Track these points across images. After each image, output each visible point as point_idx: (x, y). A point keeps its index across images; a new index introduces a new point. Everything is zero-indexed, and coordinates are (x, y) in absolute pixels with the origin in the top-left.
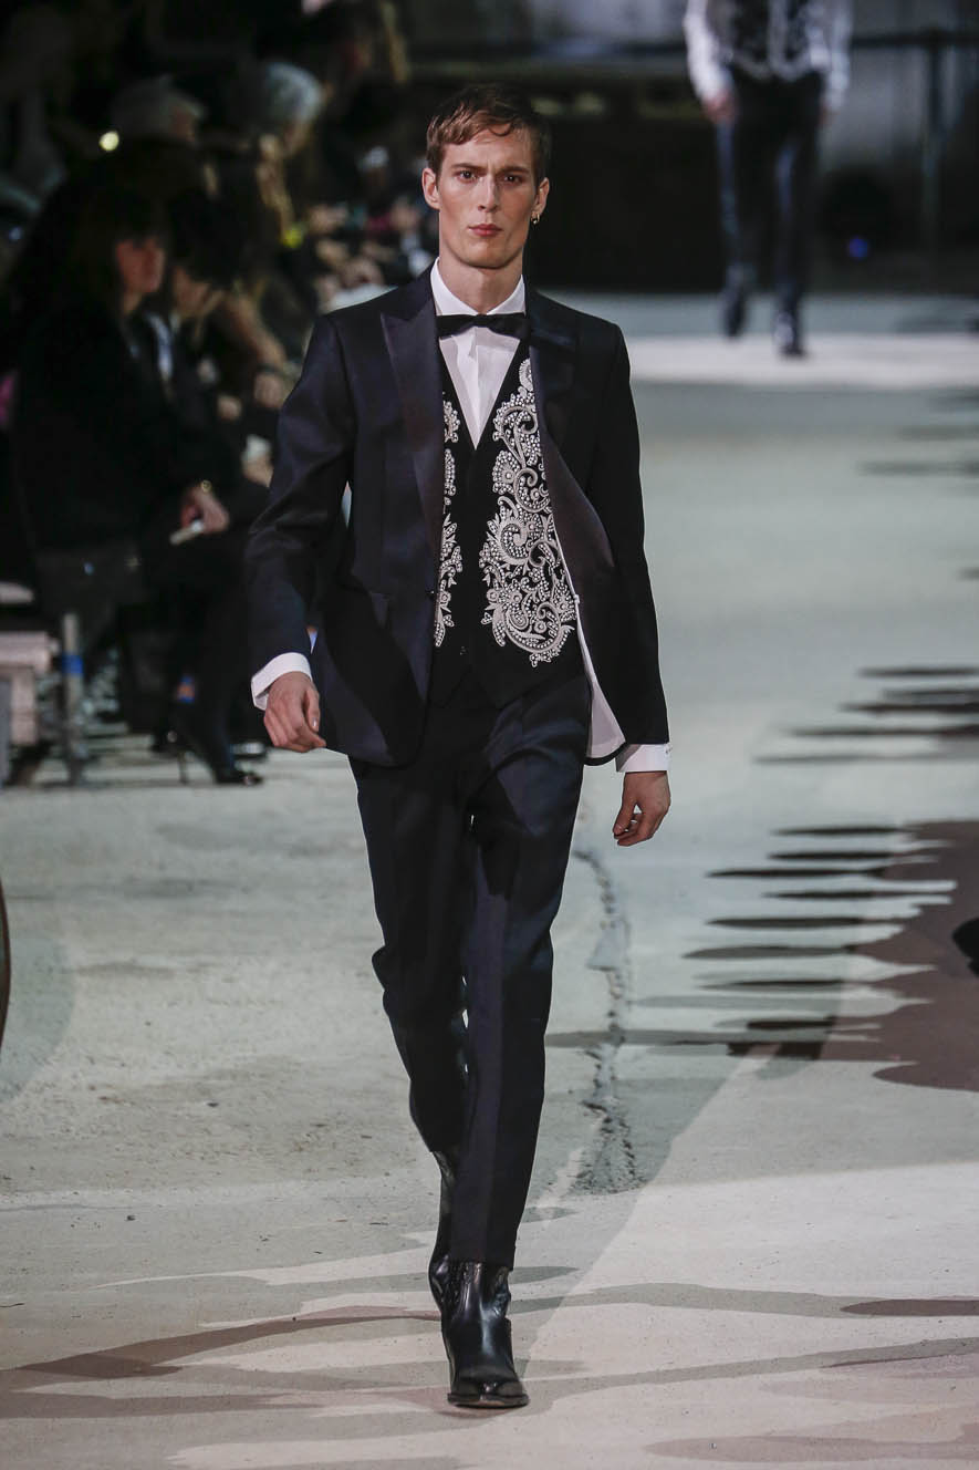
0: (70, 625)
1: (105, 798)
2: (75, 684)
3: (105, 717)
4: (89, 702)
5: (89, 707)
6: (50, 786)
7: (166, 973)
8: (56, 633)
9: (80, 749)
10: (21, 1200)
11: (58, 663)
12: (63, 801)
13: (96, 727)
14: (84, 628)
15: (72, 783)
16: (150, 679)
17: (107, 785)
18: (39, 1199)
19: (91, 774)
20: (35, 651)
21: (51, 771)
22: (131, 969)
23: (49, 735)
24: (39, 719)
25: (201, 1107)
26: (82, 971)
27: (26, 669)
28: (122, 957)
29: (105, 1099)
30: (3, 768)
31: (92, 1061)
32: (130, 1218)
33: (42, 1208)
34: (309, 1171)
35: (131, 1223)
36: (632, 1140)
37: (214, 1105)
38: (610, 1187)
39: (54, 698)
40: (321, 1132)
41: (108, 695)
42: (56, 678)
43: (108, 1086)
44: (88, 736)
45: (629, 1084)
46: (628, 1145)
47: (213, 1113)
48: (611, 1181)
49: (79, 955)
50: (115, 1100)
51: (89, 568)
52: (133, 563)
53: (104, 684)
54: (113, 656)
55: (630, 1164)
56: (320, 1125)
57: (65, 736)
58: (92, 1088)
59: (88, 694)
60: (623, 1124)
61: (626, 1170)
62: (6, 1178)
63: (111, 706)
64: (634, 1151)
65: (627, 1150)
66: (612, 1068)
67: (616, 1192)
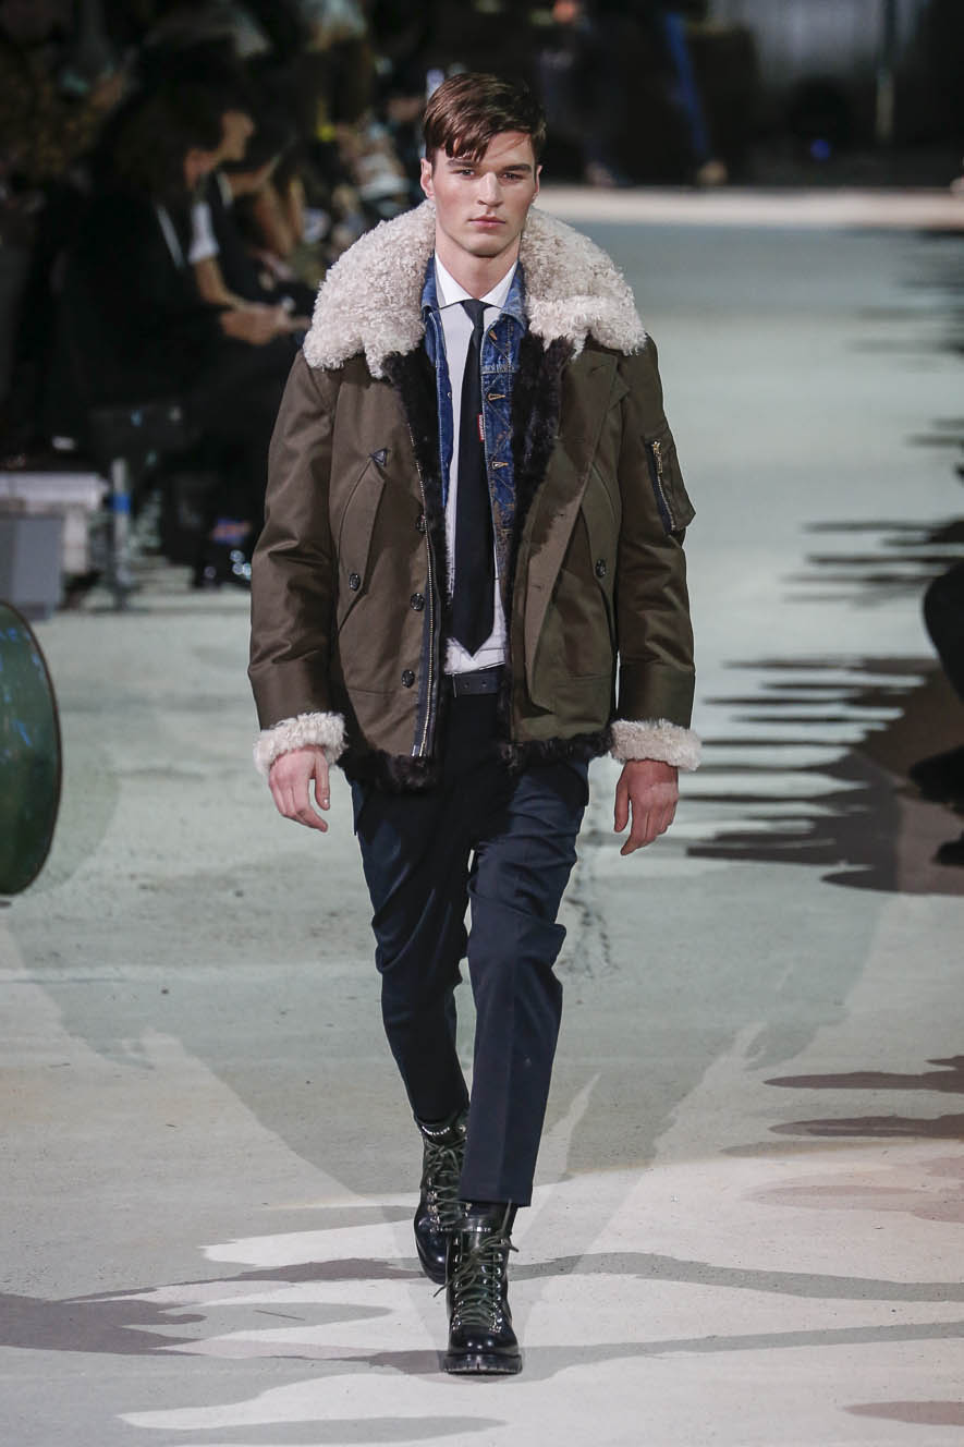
0: (119, 470)
1: (147, 623)
2: (122, 522)
3: (147, 551)
4: (132, 538)
5: (134, 542)
6: (99, 611)
7: (198, 778)
8: (105, 474)
9: (124, 577)
10: (68, 974)
11: (108, 502)
12: (112, 625)
13: (140, 559)
14: (134, 471)
15: (120, 608)
16: (189, 518)
17: (145, 611)
18: (85, 973)
19: (136, 601)
20: (86, 491)
21: (99, 598)
22: (168, 773)
23: (98, 565)
24: (91, 552)
25: (229, 897)
26: (125, 774)
27: (79, 507)
28: (160, 762)
29: (144, 887)
30: (55, 594)
31: (132, 853)
32: (165, 992)
33: (87, 981)
34: (323, 953)
35: (164, 996)
36: (607, 933)
37: (239, 894)
38: (587, 973)
39: (103, 533)
40: (335, 920)
41: (150, 532)
42: (105, 514)
43: (147, 876)
44: (133, 568)
45: (606, 881)
46: (604, 937)
47: (239, 901)
48: (588, 968)
49: (123, 760)
50: (153, 889)
51: (136, 419)
52: (175, 415)
53: (148, 521)
54: (157, 496)
55: (606, 954)
56: (333, 914)
57: (113, 567)
58: (133, 877)
59: (133, 530)
60: (600, 918)
61: (602, 959)
62: (56, 955)
63: (153, 542)
64: (608, 942)
65: (603, 940)
66: (591, 869)
67: (593, 977)
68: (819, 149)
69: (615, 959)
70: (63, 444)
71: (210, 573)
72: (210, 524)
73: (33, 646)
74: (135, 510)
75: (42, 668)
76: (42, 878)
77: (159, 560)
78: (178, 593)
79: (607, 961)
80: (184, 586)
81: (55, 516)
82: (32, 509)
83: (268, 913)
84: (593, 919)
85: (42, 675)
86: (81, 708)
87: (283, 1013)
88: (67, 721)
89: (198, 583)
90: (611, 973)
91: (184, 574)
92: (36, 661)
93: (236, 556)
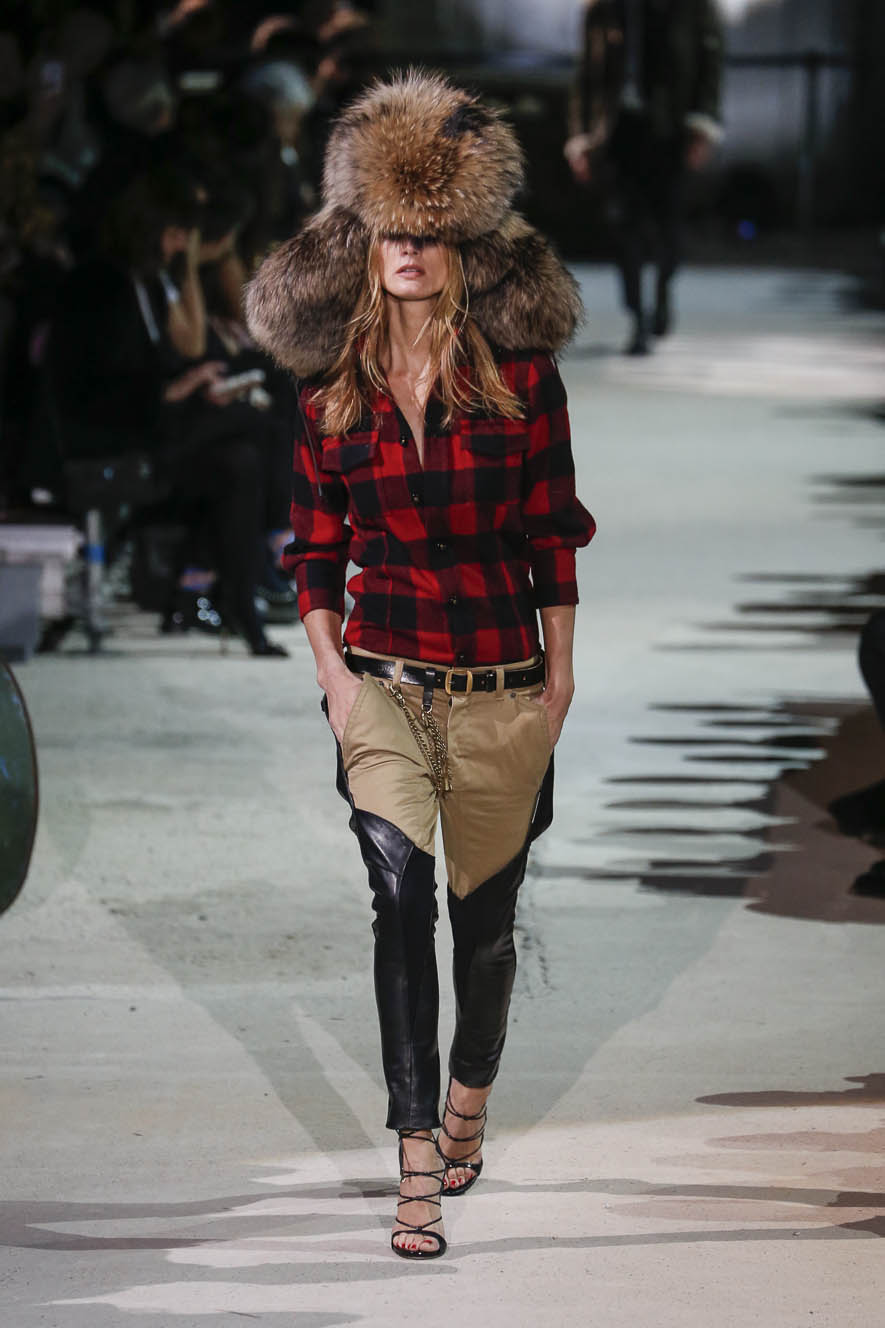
0: (94, 520)
1: (119, 665)
2: (96, 571)
3: (119, 598)
4: (106, 585)
5: (107, 589)
6: (74, 654)
7: (166, 809)
8: (81, 526)
9: (99, 622)
10: (43, 992)
11: (83, 552)
12: (85, 667)
13: (112, 606)
14: (107, 522)
15: (94, 651)
16: (158, 566)
17: (117, 654)
18: (58, 991)
19: (109, 644)
20: (63, 542)
21: (75, 640)
22: (137, 805)
23: (74, 611)
24: (67, 597)
25: (193, 920)
26: (97, 806)
27: (57, 557)
28: (131, 794)
29: (113, 912)
30: (36, 638)
31: (104, 880)
32: (133, 1009)
33: (60, 998)
34: (281, 974)
35: (134, 1013)
36: (546, 956)
37: (202, 918)
38: (527, 994)
39: (79, 581)
40: (291, 943)
41: (122, 581)
42: (81, 564)
43: (116, 900)
44: (106, 614)
45: (545, 910)
46: (542, 960)
47: (202, 925)
48: (528, 989)
49: (97, 793)
50: (122, 912)
51: (108, 473)
52: (145, 470)
53: (119, 571)
54: (129, 548)
55: (544, 975)
56: (290, 937)
57: (86, 613)
58: (103, 902)
59: (106, 578)
60: (539, 942)
61: (541, 980)
62: (31, 974)
63: (125, 590)
64: (546, 965)
65: (541, 963)
66: (531, 897)
67: (532, 998)
68: (745, 230)
69: (553, 981)
70: (41, 496)
71: (177, 618)
72: (179, 572)
73: (12, 686)
74: (109, 560)
75: (20, 705)
76: (19, 902)
77: (130, 607)
78: (148, 637)
79: (546, 982)
80: (153, 630)
81: (33, 565)
82: (11, 559)
83: (230, 936)
84: (532, 943)
85: (21, 713)
86: (55, 743)
87: (243, 1030)
88: (44, 757)
89: (167, 628)
90: (549, 994)
91: (153, 620)
92: (16, 700)
93: (203, 603)
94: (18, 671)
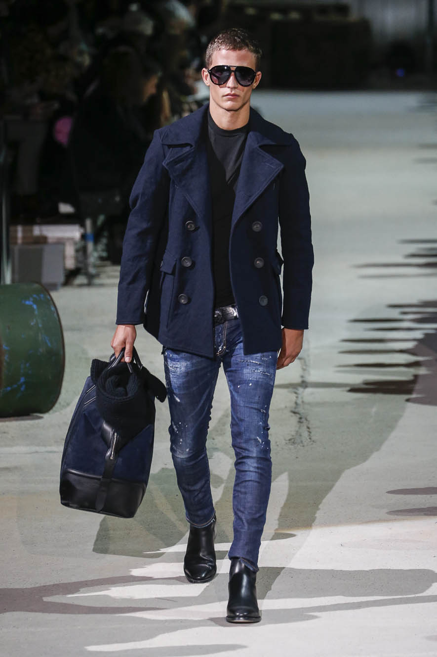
0: (88, 223)
1: (102, 291)
2: (90, 246)
3: (102, 259)
4: (94, 253)
5: (96, 254)
6: (81, 286)
8: (83, 225)
9: (92, 270)
11: (84, 237)
12: (86, 291)
13: (99, 262)
14: (94, 223)
15: (89, 285)
17: (102, 285)
19: (97, 281)
20: (74, 232)
21: (81, 279)
23: (80, 265)
24: (77, 259)
27: (71, 239)
30: (61, 279)
36: (310, 426)
38: (301, 445)
39: (82, 251)
41: (103, 251)
42: (83, 243)
44: (95, 266)
45: (309, 404)
46: (308, 428)
48: (302, 442)
49: (93, 352)
53: (101, 247)
55: (309, 435)
57: (86, 265)
59: (95, 250)
60: (306, 420)
61: (308, 438)
63: (104, 254)
64: (311, 430)
65: (308, 430)
66: (302, 398)
67: (303, 446)
68: (400, 73)
69: (313, 438)
70: (65, 208)
73: (51, 301)
74: (96, 241)
75: (56, 312)
76: (57, 405)
79: (310, 439)
81: (61, 243)
82: (50, 240)
84: (303, 420)
85: (55, 315)
86: (73, 329)
88: (68, 337)
90: (312, 444)
92: (53, 309)
94: (54, 295)
